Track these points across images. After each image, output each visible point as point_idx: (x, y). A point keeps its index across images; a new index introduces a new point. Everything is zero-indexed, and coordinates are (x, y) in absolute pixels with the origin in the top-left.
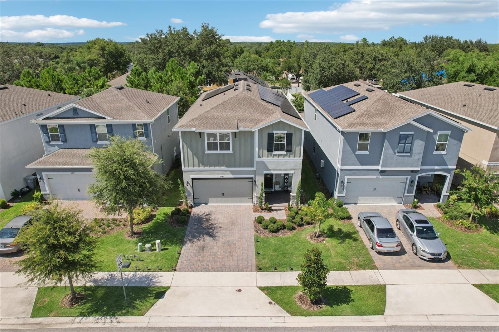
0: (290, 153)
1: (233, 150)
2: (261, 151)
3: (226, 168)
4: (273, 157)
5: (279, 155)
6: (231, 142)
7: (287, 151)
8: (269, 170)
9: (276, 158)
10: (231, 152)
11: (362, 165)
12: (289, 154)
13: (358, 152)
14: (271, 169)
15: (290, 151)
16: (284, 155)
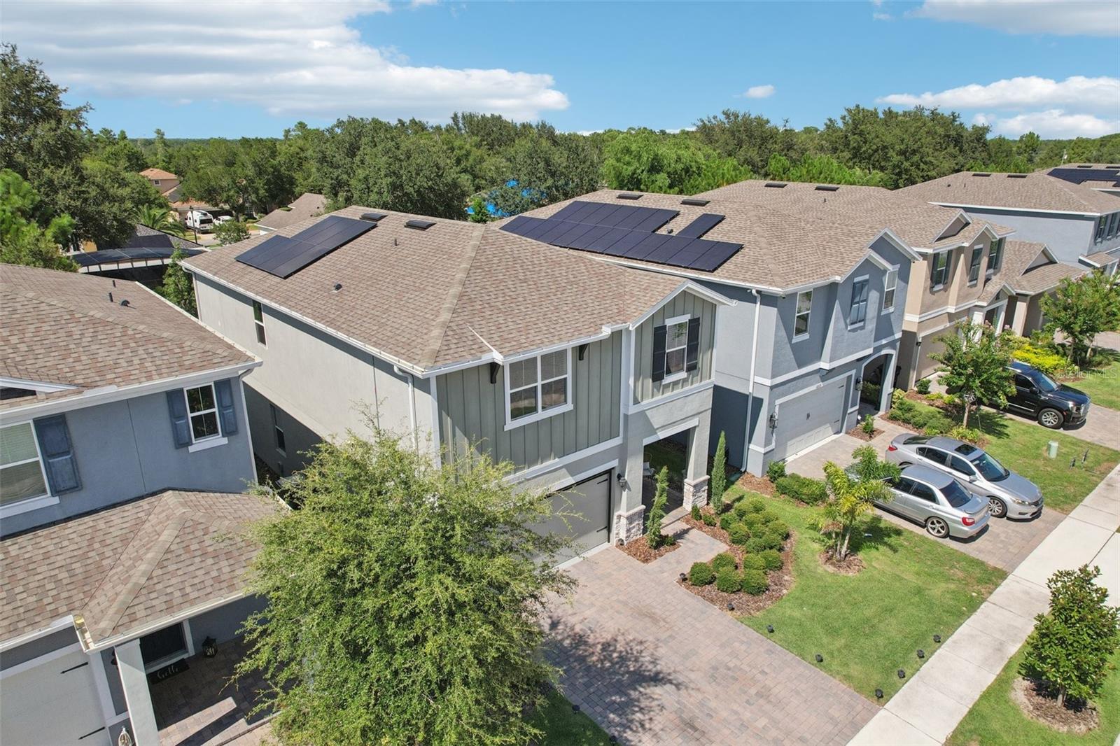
0: (693, 372)
1: (575, 401)
2: (639, 385)
3: (557, 460)
4: (664, 393)
5: (674, 385)
6: (569, 376)
7: (688, 369)
8: (654, 432)
9: (668, 395)
10: (569, 407)
11: (799, 366)
12: (691, 375)
13: (795, 340)
14: (658, 429)
15: (694, 367)
16: (683, 382)
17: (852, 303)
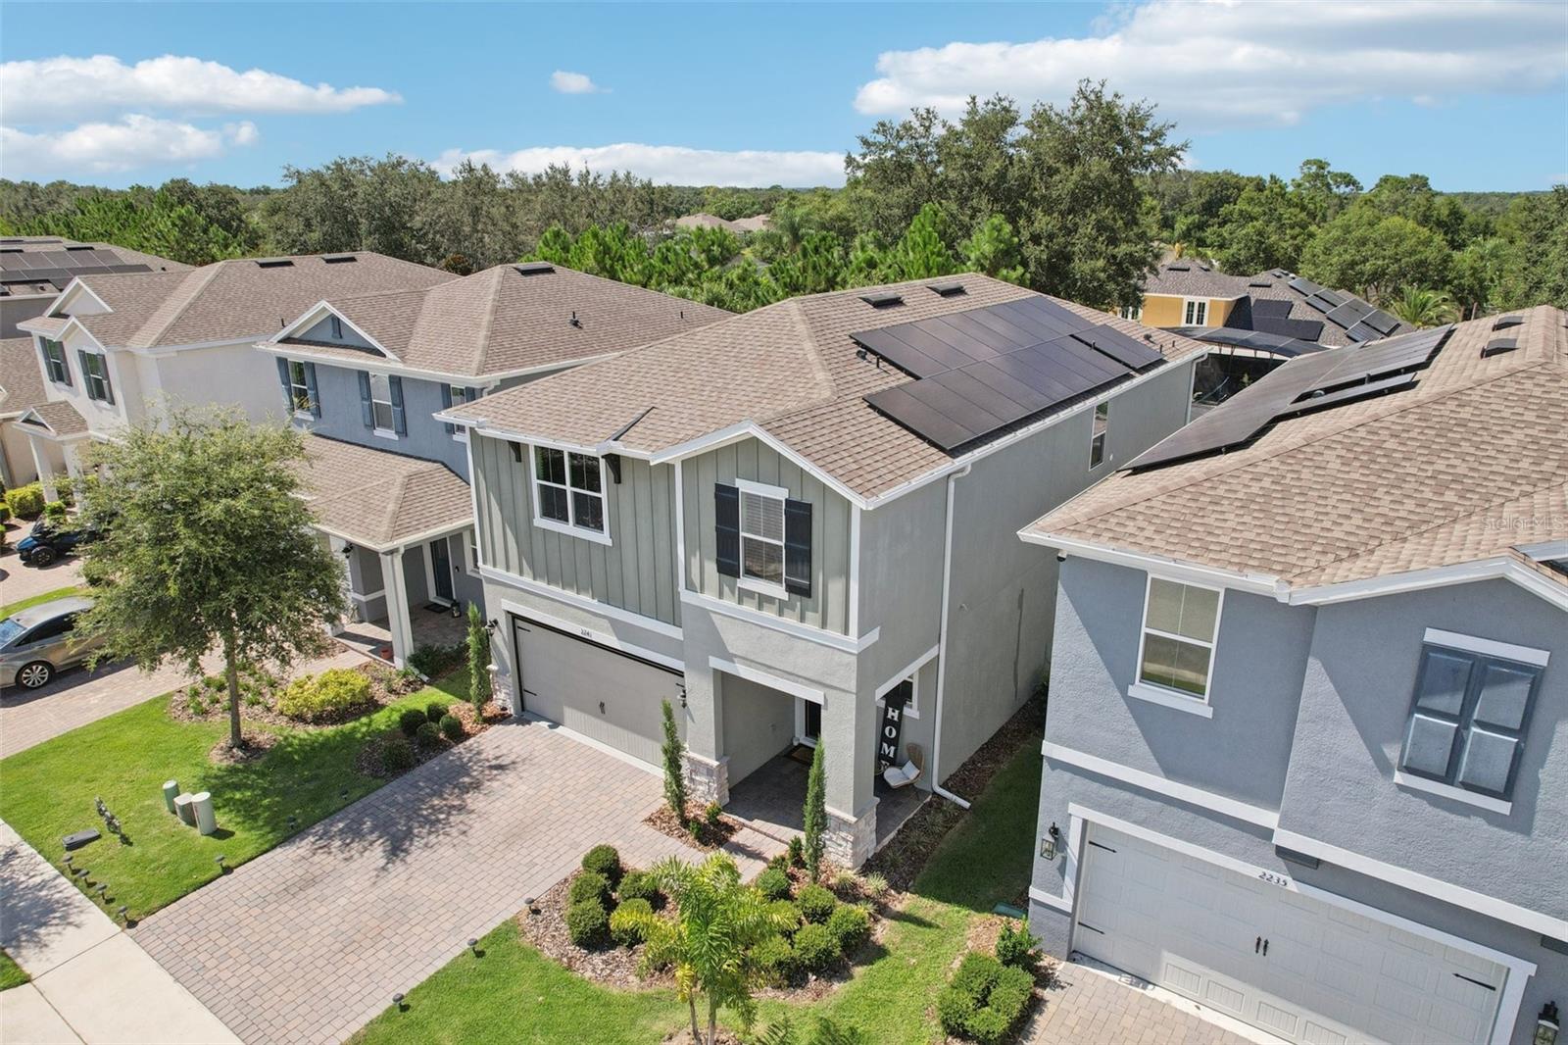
0: (805, 599)
1: (615, 534)
2: (695, 562)
3: (595, 601)
4: (740, 602)
5: (763, 600)
6: (604, 496)
7: (791, 588)
8: (730, 657)
9: (749, 608)
11: (1170, 773)
12: (798, 602)
13: (1141, 691)
14: (736, 656)
15: (806, 592)
16: (782, 608)
17: (1415, 707)
